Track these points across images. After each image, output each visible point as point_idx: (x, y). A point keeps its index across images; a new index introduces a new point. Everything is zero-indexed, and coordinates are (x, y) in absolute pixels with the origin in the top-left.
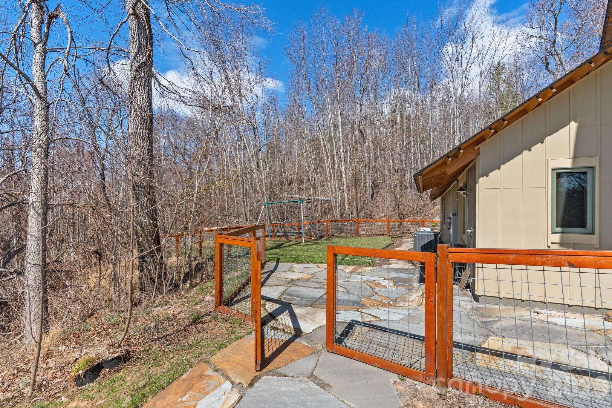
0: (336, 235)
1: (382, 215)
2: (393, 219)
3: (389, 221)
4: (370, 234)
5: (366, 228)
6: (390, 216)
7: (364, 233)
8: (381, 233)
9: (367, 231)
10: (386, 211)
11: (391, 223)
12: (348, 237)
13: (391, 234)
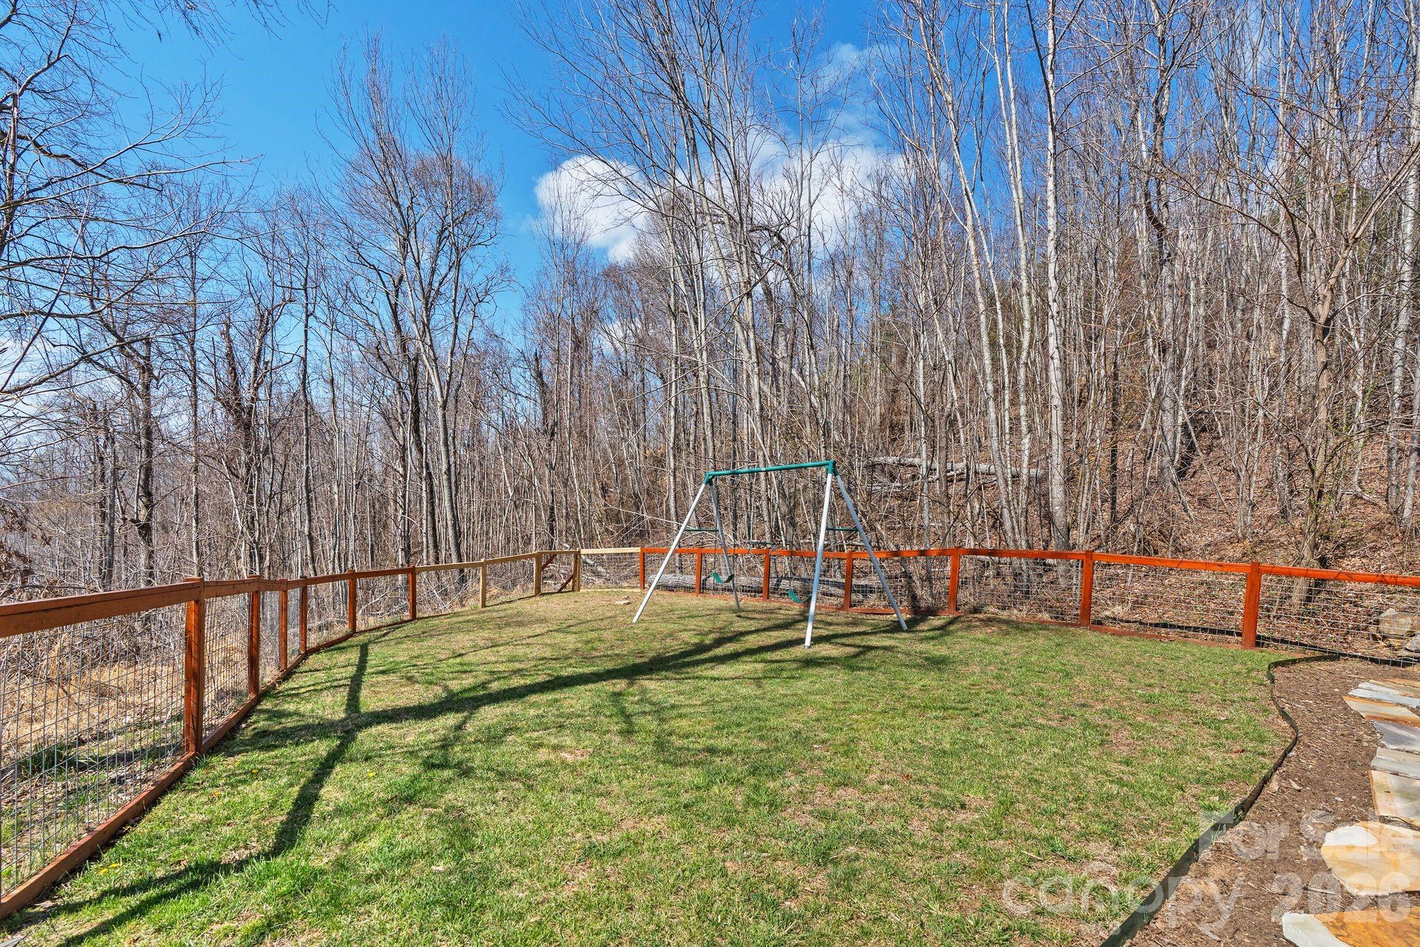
0: (992, 609)
1: (1218, 535)
2: (1280, 560)
3: (1256, 572)
4: (1153, 617)
5: (1138, 588)
6: (1267, 543)
7: (1118, 610)
8: (1211, 620)
9: (1138, 604)
10: (1241, 518)
11: (1266, 580)
12: (1043, 625)
13: (1261, 630)
